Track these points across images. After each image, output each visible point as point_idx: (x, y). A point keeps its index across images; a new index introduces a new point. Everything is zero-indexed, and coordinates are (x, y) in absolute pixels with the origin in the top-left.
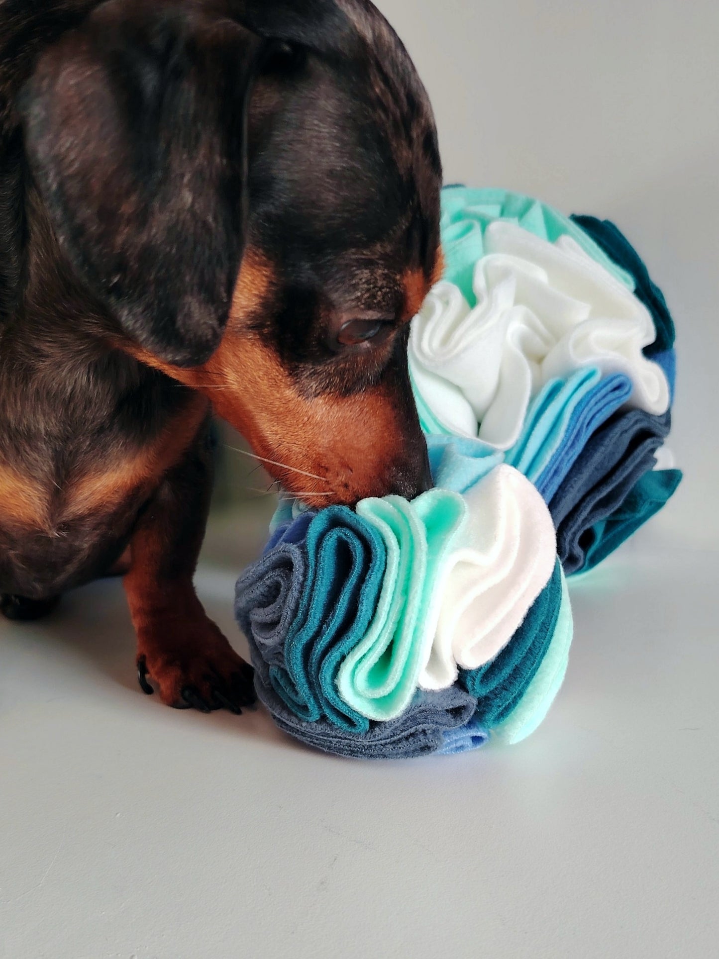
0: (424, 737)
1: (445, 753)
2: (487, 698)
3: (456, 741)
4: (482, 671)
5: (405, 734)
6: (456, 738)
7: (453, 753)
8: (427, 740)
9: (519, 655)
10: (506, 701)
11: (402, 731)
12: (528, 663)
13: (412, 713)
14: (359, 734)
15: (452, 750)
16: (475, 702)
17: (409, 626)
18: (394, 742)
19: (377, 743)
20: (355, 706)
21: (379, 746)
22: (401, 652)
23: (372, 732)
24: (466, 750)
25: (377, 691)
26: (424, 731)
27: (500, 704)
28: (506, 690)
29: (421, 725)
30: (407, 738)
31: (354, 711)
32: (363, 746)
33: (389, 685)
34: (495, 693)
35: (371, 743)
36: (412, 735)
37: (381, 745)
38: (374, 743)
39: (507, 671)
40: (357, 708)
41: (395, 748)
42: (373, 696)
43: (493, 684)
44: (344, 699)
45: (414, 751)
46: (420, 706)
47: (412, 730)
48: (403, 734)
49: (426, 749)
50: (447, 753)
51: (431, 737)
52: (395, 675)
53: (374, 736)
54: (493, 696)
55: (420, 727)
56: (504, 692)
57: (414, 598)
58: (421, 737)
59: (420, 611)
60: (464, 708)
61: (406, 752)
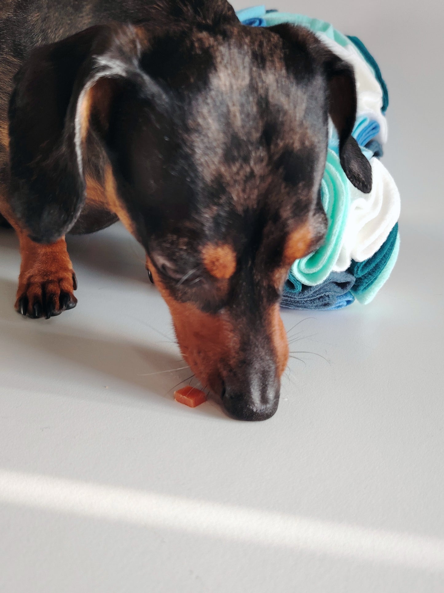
0: (328, 299)
1: (332, 309)
2: (360, 279)
3: (340, 302)
4: (363, 264)
5: (318, 296)
6: (340, 301)
7: (336, 309)
8: (329, 301)
9: (380, 257)
10: (370, 280)
11: (317, 295)
12: (383, 262)
13: (326, 283)
14: (295, 293)
15: (335, 308)
16: (355, 280)
17: (335, 235)
18: (312, 300)
19: (303, 299)
20: (298, 278)
21: (303, 302)
22: (329, 249)
23: (303, 293)
24: (343, 307)
25: (312, 270)
26: (328, 296)
27: (367, 282)
28: (371, 275)
29: (328, 293)
30: (319, 299)
31: (297, 280)
32: (295, 301)
33: (319, 267)
34: (365, 277)
35: (299, 300)
36: (321, 297)
37: (305, 301)
38: (301, 300)
39: (373, 265)
40: (300, 279)
41: (311, 303)
42: (309, 272)
43: (366, 271)
44: (294, 274)
45: (320, 306)
46: (330, 280)
47: (323, 295)
48: (317, 296)
49: (326, 305)
50: (333, 309)
51: (331, 298)
52: (323, 261)
53: (304, 295)
54: (363, 278)
55: (327, 294)
56: (370, 276)
57: (338, 220)
58: (327, 298)
59: (341, 227)
60: (348, 283)
61: (317, 306)
